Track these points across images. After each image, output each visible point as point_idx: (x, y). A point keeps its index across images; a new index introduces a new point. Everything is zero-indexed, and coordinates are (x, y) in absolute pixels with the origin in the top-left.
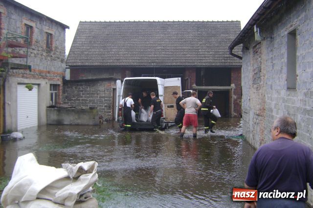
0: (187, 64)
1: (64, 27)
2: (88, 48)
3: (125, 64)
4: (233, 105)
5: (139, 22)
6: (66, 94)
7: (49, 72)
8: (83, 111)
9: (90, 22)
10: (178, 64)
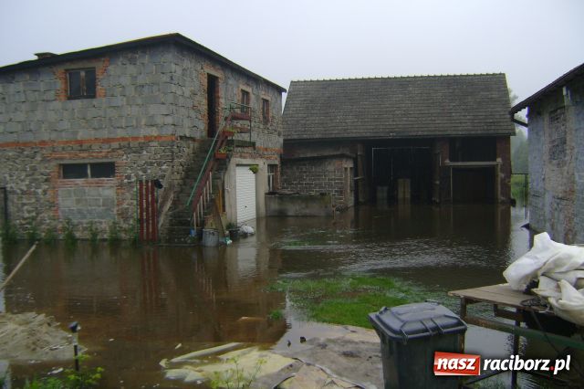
0: (437, 133)
1: (280, 90)
2: (305, 115)
3: (354, 135)
4: (499, 187)
5: (369, 79)
6: (285, 177)
7: (266, 149)
8: (312, 199)
9: (305, 81)
10: (426, 133)
